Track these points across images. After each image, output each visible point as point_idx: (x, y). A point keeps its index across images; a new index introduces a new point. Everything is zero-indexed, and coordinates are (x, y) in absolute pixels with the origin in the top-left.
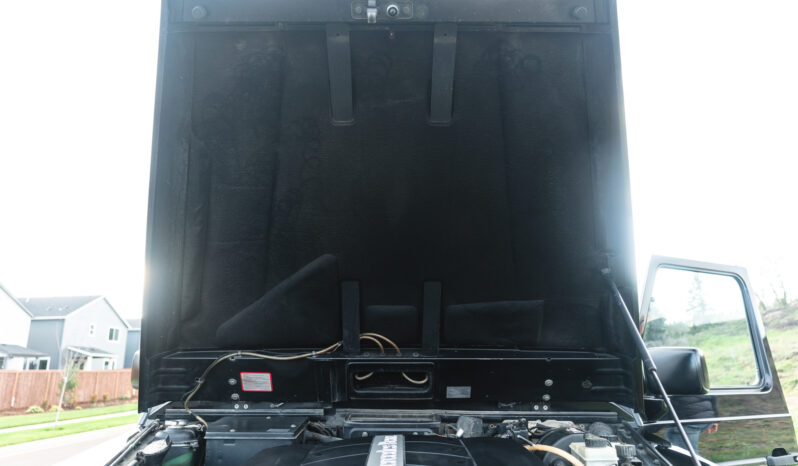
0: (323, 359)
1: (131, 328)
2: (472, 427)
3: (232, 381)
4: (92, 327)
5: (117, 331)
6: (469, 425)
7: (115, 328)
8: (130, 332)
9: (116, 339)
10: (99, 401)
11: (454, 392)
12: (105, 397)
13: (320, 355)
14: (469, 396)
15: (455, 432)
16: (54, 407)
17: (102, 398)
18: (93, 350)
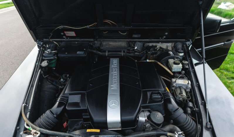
0: (91, 28)
2: (140, 45)
3: (62, 34)
6: (139, 45)
11: (135, 36)
13: (90, 27)
14: (140, 37)
15: (134, 48)
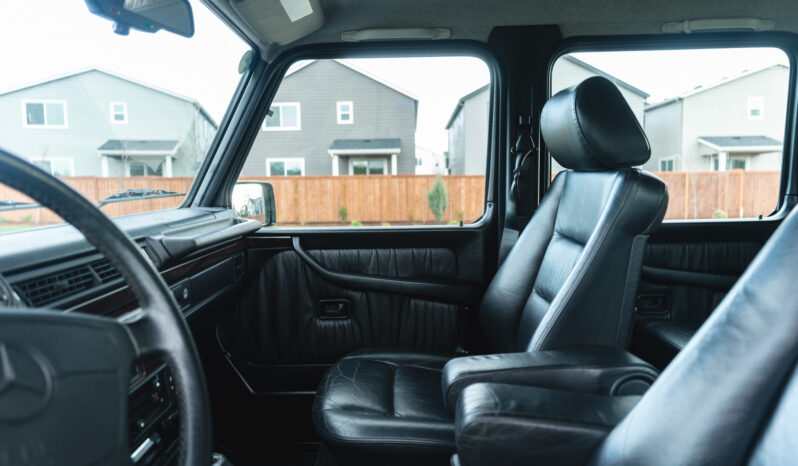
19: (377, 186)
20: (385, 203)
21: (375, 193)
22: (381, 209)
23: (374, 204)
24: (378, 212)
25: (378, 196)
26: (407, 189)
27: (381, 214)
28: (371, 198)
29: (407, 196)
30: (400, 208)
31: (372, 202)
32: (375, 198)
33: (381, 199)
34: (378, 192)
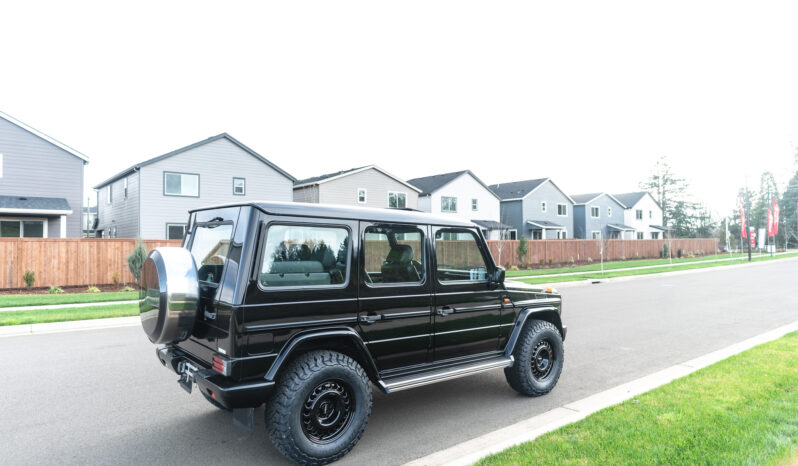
1: (575, 204)
4: (544, 205)
5: (564, 207)
7: (562, 204)
8: (574, 206)
9: (565, 213)
10: (546, 264)
12: (550, 261)
16: (513, 267)
17: (548, 261)
18: (546, 223)
19: (63, 250)
20: (71, 267)
21: (59, 257)
22: (67, 274)
23: (59, 269)
24: (63, 276)
25: (64, 260)
26: (98, 253)
27: (67, 279)
28: (55, 262)
29: (99, 260)
30: (90, 272)
31: (56, 265)
32: (59, 262)
33: (68, 262)
34: (63, 255)
